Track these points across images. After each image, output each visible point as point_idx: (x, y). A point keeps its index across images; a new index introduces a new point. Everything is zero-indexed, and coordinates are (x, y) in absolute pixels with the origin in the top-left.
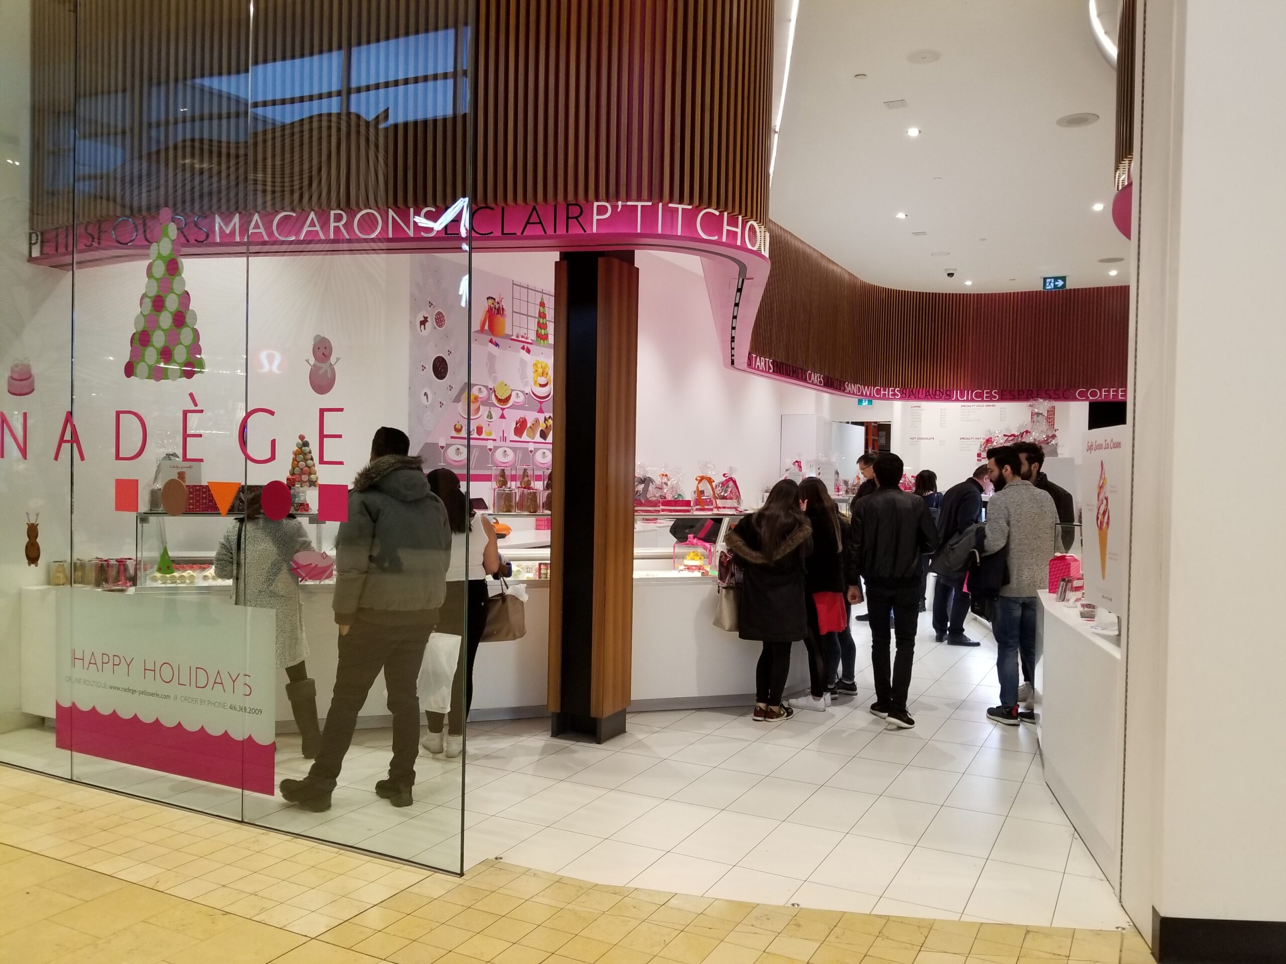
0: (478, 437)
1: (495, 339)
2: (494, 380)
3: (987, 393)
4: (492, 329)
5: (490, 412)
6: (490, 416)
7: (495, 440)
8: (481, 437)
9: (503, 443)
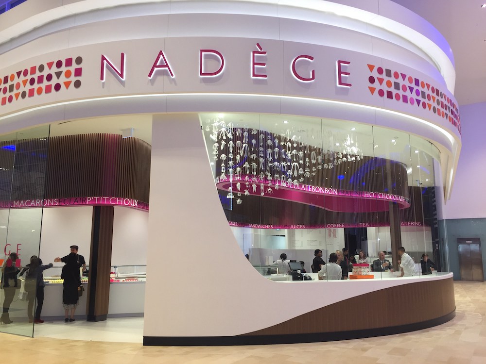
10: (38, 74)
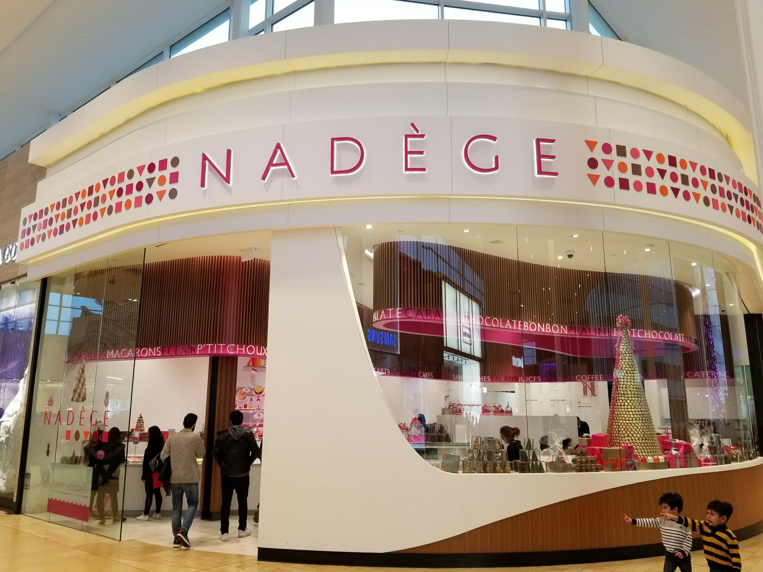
0: (245, 409)
1: (255, 368)
2: (254, 385)
3: (535, 378)
4: (254, 365)
5: (251, 398)
6: (251, 400)
7: (254, 410)
8: (246, 409)
9: (259, 411)
10: (127, 181)
